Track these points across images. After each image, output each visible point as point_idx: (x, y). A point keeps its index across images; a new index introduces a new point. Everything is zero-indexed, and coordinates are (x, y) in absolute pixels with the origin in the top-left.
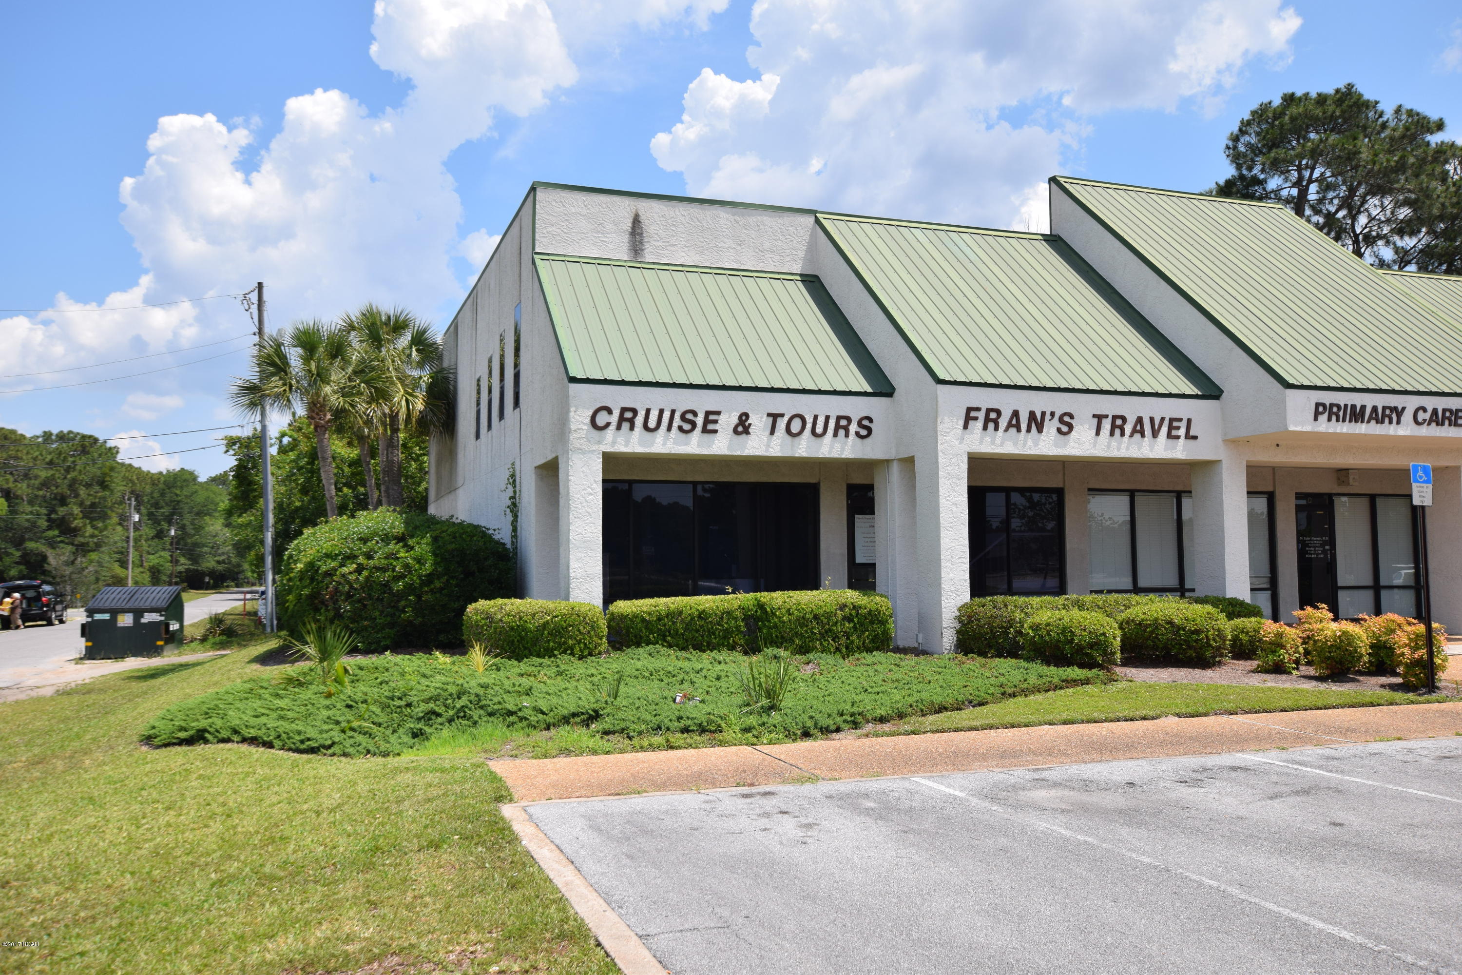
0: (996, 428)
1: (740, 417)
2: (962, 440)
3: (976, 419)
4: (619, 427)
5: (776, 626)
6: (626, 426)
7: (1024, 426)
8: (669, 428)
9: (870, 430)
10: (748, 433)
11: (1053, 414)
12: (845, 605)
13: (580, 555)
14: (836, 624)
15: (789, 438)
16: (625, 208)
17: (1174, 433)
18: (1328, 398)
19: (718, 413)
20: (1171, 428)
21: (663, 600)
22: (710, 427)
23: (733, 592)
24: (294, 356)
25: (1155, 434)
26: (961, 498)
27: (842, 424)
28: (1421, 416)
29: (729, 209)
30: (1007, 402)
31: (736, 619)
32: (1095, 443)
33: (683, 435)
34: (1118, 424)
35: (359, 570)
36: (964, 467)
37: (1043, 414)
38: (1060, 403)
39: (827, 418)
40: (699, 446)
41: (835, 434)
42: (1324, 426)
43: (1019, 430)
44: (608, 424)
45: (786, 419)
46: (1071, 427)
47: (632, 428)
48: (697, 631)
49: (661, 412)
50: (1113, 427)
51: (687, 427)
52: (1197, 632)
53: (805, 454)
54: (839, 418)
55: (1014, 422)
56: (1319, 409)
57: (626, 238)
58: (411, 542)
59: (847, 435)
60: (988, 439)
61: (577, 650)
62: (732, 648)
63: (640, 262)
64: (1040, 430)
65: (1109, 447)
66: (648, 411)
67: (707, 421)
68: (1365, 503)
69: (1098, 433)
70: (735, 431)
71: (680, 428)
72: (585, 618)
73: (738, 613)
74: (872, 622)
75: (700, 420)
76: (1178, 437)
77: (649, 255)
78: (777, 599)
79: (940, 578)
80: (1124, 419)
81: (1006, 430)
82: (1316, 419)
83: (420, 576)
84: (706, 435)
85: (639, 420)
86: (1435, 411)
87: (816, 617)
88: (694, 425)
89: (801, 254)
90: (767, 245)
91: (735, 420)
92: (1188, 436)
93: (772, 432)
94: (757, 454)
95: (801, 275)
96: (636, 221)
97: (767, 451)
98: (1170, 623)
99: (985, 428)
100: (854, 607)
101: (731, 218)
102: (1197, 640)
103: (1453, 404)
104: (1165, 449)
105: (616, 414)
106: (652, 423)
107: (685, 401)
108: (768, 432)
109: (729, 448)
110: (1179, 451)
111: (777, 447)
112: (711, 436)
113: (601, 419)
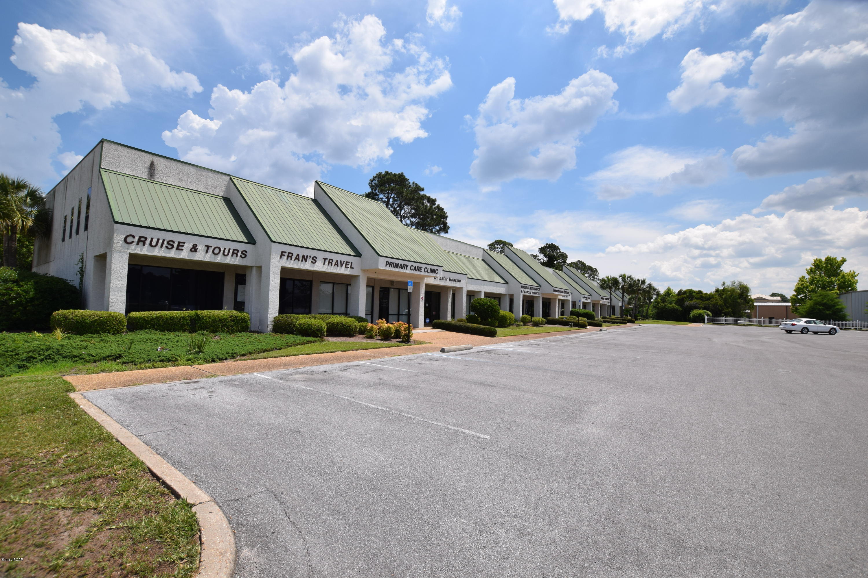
0: (291, 259)
1: (193, 245)
2: (279, 262)
3: (284, 255)
4: (138, 244)
5: (203, 323)
6: (141, 243)
7: (300, 259)
8: (162, 246)
9: (246, 256)
10: (196, 252)
11: (310, 256)
12: (232, 316)
13: (116, 293)
14: (228, 322)
15: (213, 255)
16: (147, 159)
17: (347, 266)
18: (390, 260)
19: (184, 243)
20: (346, 264)
21: (154, 312)
22: (180, 248)
23: (186, 310)
25: (341, 266)
26: (277, 281)
27: (235, 252)
28: (412, 268)
29: (194, 168)
30: (296, 251)
31: (187, 320)
32: (323, 267)
33: (168, 250)
34: (330, 262)
36: (279, 271)
37: (307, 256)
38: (313, 253)
39: (229, 250)
40: (174, 254)
41: (232, 256)
42: (388, 268)
43: (299, 260)
44: (132, 242)
45: (213, 248)
46: (316, 261)
47: (144, 244)
48: (169, 324)
49: (158, 240)
50: (329, 262)
51: (169, 247)
52: (349, 326)
53: (219, 261)
54: (234, 250)
55: (297, 258)
56: (387, 263)
57: (147, 170)
58: (21, 283)
59: (237, 256)
60: (288, 262)
61: (111, 331)
62: (184, 331)
63: (153, 180)
64: (306, 261)
65: (327, 268)
66: (152, 239)
67: (179, 245)
68: (397, 291)
69: (324, 264)
70: (191, 250)
71: (167, 247)
72: (116, 318)
73: (188, 318)
74: (242, 322)
75: (176, 245)
76: (348, 268)
77: (157, 179)
78: (204, 313)
79: (268, 308)
80: (332, 260)
81: (295, 260)
82: (386, 266)
83: (26, 299)
84: (178, 251)
85: (148, 242)
86: (415, 267)
87: (220, 320)
88: (173, 246)
89: (223, 189)
90: (209, 184)
91: (191, 246)
92: (351, 268)
93: (207, 252)
94: (200, 259)
95: (223, 197)
96: (152, 164)
97: (204, 259)
98: (342, 323)
99: (287, 259)
100: (235, 317)
101: (195, 171)
102: (349, 329)
103: (420, 265)
104: (344, 271)
105: (137, 238)
106: (154, 243)
107: (170, 237)
108: (205, 252)
109: (188, 257)
110: (348, 272)
111: (208, 258)
112: (180, 251)
113: (129, 240)
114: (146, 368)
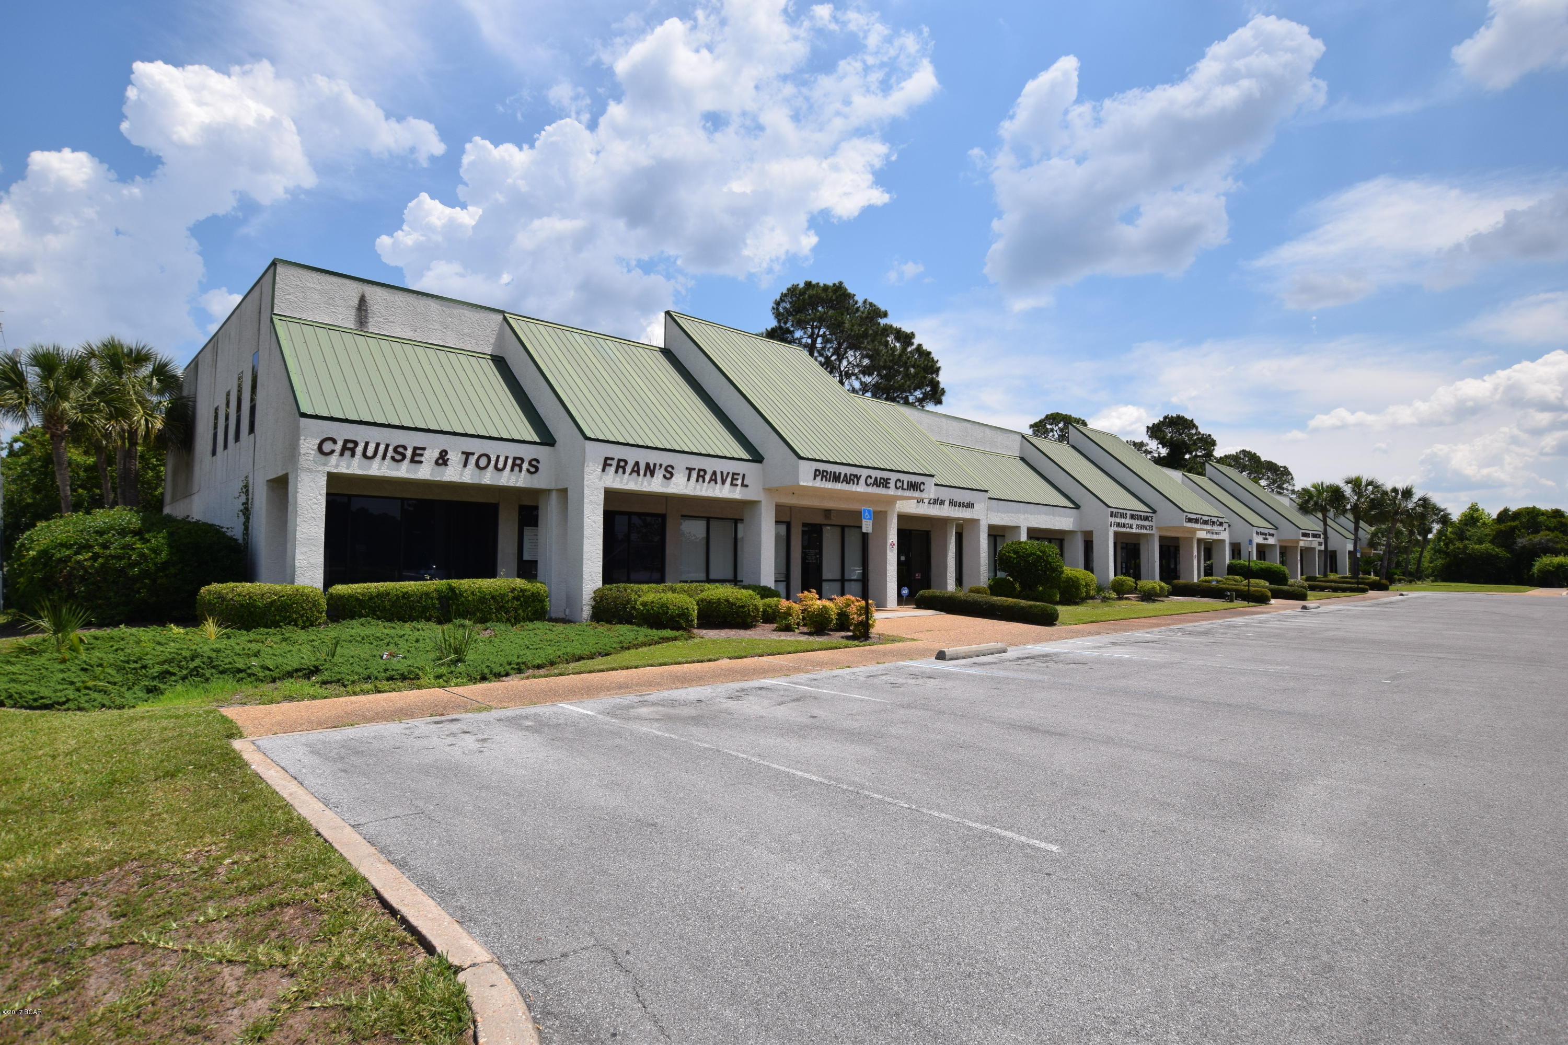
0: (624, 473)
1: (441, 453)
2: (601, 479)
3: (611, 465)
4: (342, 454)
5: (463, 603)
6: (348, 453)
7: (642, 472)
8: (384, 457)
9: (537, 469)
10: (446, 465)
11: (661, 465)
13: (305, 549)
14: (507, 602)
15: (477, 471)
16: (353, 291)
17: (735, 482)
18: (822, 467)
19: (424, 449)
20: (733, 479)
21: (374, 584)
22: (417, 458)
23: (431, 579)
24: (32, 376)
25: (723, 482)
26: (599, 518)
27: (517, 463)
28: (869, 481)
29: (438, 301)
30: (632, 456)
31: (432, 598)
32: (687, 486)
33: (395, 464)
34: (701, 475)
35: (95, 557)
36: (602, 497)
37: (655, 465)
38: (666, 459)
39: (507, 458)
40: (407, 472)
41: (512, 470)
42: (819, 483)
43: (639, 475)
44: (333, 452)
45: (476, 457)
46: (672, 475)
47: (353, 455)
48: (401, 607)
49: (378, 445)
50: (698, 476)
51: (398, 457)
52: (743, 607)
53: (489, 482)
54: (515, 459)
55: (636, 469)
56: (817, 473)
57: (353, 312)
58: (147, 536)
59: (520, 471)
60: (618, 479)
61: (300, 622)
62: (428, 619)
63: (365, 332)
64: (652, 475)
65: (695, 489)
66: (367, 444)
67: (414, 454)
68: (838, 530)
69: (689, 480)
70: (437, 463)
71: (393, 458)
72: (307, 598)
73: (434, 594)
74: (534, 601)
75: (409, 453)
76: (737, 485)
77: (372, 327)
78: (465, 584)
79: (582, 571)
80: (705, 471)
81: (630, 474)
82: (814, 479)
83: (156, 564)
84: (413, 465)
85: (359, 449)
86: (876, 478)
87: (493, 597)
88: (404, 456)
89: (492, 340)
90: (466, 331)
91: (436, 454)
92: (743, 485)
93: (465, 465)
94: (453, 480)
95: (491, 355)
96: (362, 300)
97: (460, 478)
98: (727, 601)
99: (616, 472)
101: (439, 308)
103: (885, 475)
104: (730, 492)
105: (340, 444)
106: (370, 452)
107: (398, 438)
108: (462, 465)
109: (431, 475)
110: (737, 494)
111: (468, 476)
112: (418, 465)
113: (327, 447)
114: (363, 692)
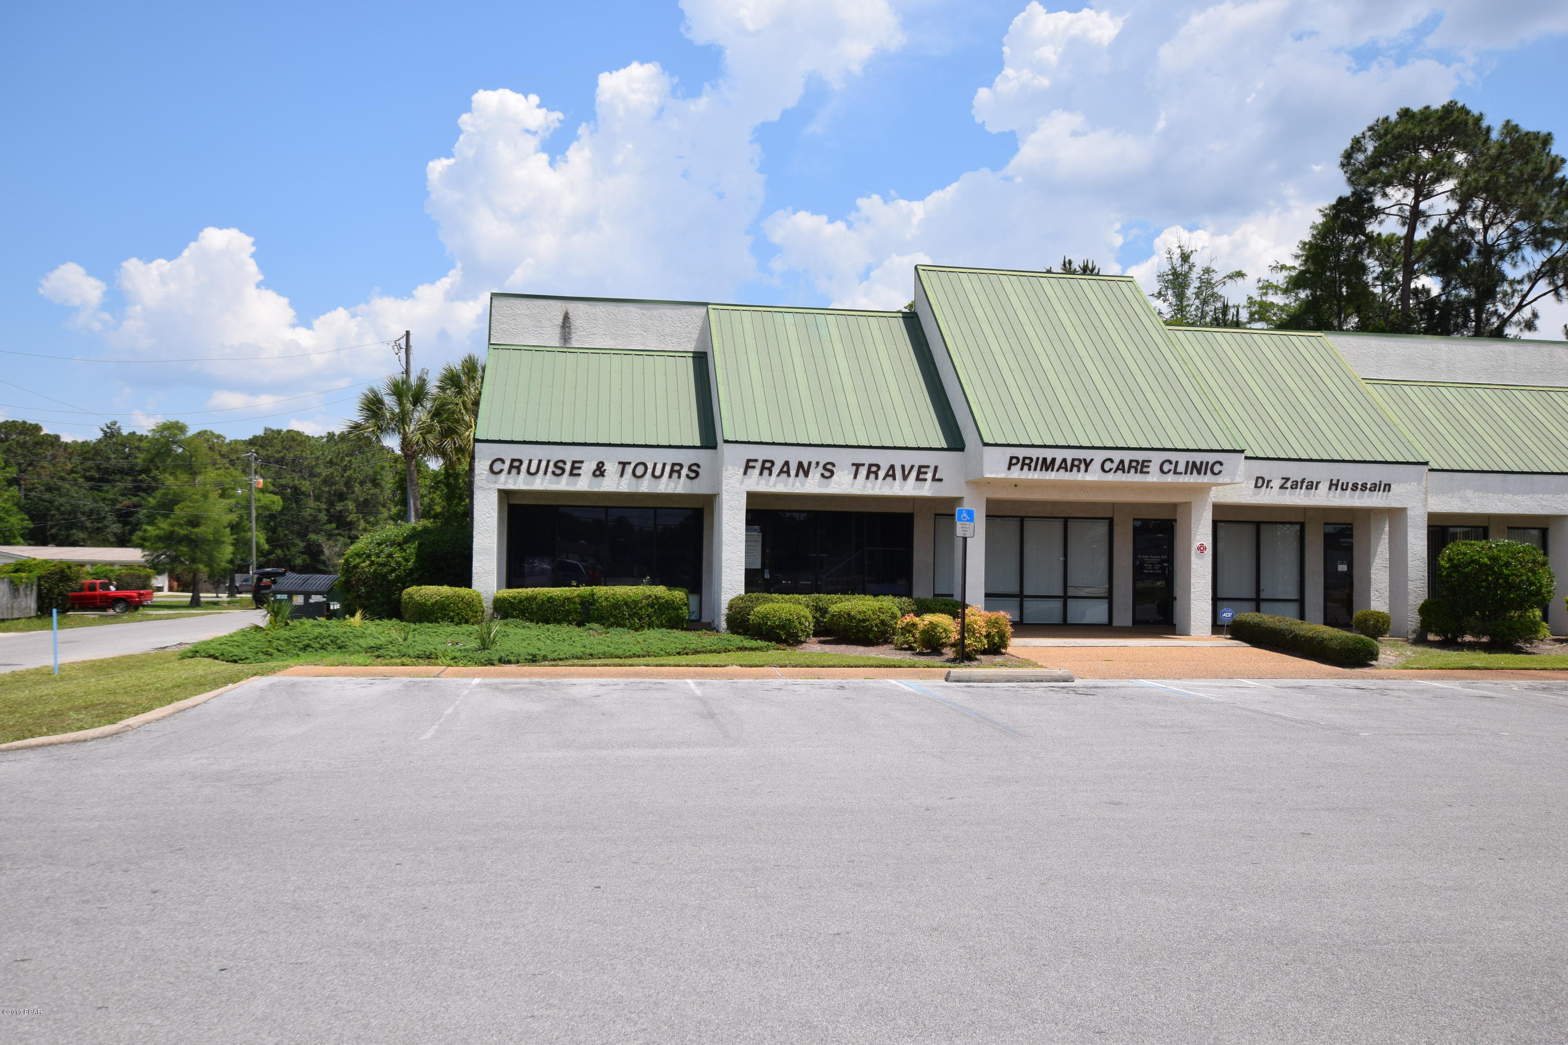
0: (770, 474)
1: (598, 465)
2: (742, 483)
3: (754, 467)
4: (509, 472)
5: (597, 609)
6: (514, 471)
7: (793, 472)
8: (545, 473)
9: (697, 474)
10: (603, 476)
11: (818, 463)
12: (650, 596)
13: (481, 558)
14: (641, 609)
15: (634, 479)
16: (558, 308)
17: (921, 476)
18: (1021, 453)
19: (582, 462)
20: (919, 473)
21: (524, 590)
22: (575, 472)
23: (578, 586)
25: (905, 478)
26: (740, 524)
27: (676, 469)
28: (1108, 466)
29: (638, 305)
30: (779, 456)
31: (574, 603)
32: (853, 485)
33: (555, 478)
34: (873, 470)
35: (372, 563)
36: (744, 501)
37: (810, 463)
38: (824, 456)
39: (664, 465)
40: (567, 484)
41: (670, 476)
42: (1016, 473)
43: (789, 475)
44: (502, 471)
45: (632, 466)
46: (832, 473)
47: (519, 473)
48: (547, 610)
49: (540, 461)
50: (869, 472)
51: (558, 472)
53: (646, 491)
54: (673, 465)
55: (785, 470)
56: (1012, 462)
57: (558, 331)
58: (405, 546)
59: (679, 477)
60: (763, 482)
61: (456, 619)
62: (570, 623)
63: (568, 348)
64: (806, 474)
65: (864, 487)
66: (530, 461)
67: (573, 468)
69: (855, 477)
70: (594, 474)
71: (553, 473)
72: (463, 599)
73: (577, 600)
74: (668, 609)
75: (568, 467)
76: (925, 480)
77: (575, 343)
78: (602, 591)
79: (721, 579)
80: (878, 467)
81: (779, 475)
82: (1009, 468)
83: (404, 570)
84: (572, 477)
85: (524, 467)
86: (1122, 462)
87: (626, 604)
88: (563, 470)
89: (695, 336)
90: (668, 331)
91: (594, 467)
92: (934, 479)
93: (622, 475)
94: (610, 490)
95: (694, 353)
96: (566, 317)
97: (617, 488)
99: (761, 474)
100: (656, 597)
101: (640, 311)
102: (863, 627)
103: (1140, 456)
104: (914, 489)
105: (508, 463)
106: (533, 469)
107: (557, 453)
108: (619, 475)
109: (589, 486)
110: (927, 490)
111: (625, 485)
112: (576, 478)
113: (497, 466)
